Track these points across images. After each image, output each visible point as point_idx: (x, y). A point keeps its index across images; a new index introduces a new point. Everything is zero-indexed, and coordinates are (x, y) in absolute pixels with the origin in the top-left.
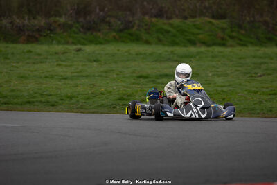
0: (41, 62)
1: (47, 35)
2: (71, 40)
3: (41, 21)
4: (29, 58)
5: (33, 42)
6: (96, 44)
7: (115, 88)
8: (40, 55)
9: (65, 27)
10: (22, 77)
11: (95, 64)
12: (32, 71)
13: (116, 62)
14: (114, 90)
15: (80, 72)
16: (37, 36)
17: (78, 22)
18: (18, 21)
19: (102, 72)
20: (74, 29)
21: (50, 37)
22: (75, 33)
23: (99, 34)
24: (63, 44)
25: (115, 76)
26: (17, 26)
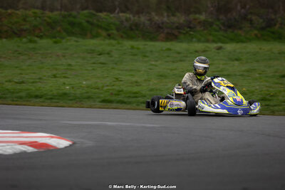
0: (181, 61)
1: (187, 32)
2: (211, 38)
3: (180, 19)
4: (168, 56)
5: (171, 40)
6: (238, 42)
7: (257, 87)
8: (179, 53)
9: (206, 25)
10: (161, 76)
11: (236, 63)
12: (171, 70)
13: (257, 61)
14: (256, 89)
15: (222, 71)
16: (176, 33)
17: (218, 20)
18: (157, 18)
19: (244, 71)
20: (214, 26)
21: (190, 34)
22: (216, 31)
23: (240, 32)
24: (203, 42)
25: (257, 75)
26: (155, 23)
